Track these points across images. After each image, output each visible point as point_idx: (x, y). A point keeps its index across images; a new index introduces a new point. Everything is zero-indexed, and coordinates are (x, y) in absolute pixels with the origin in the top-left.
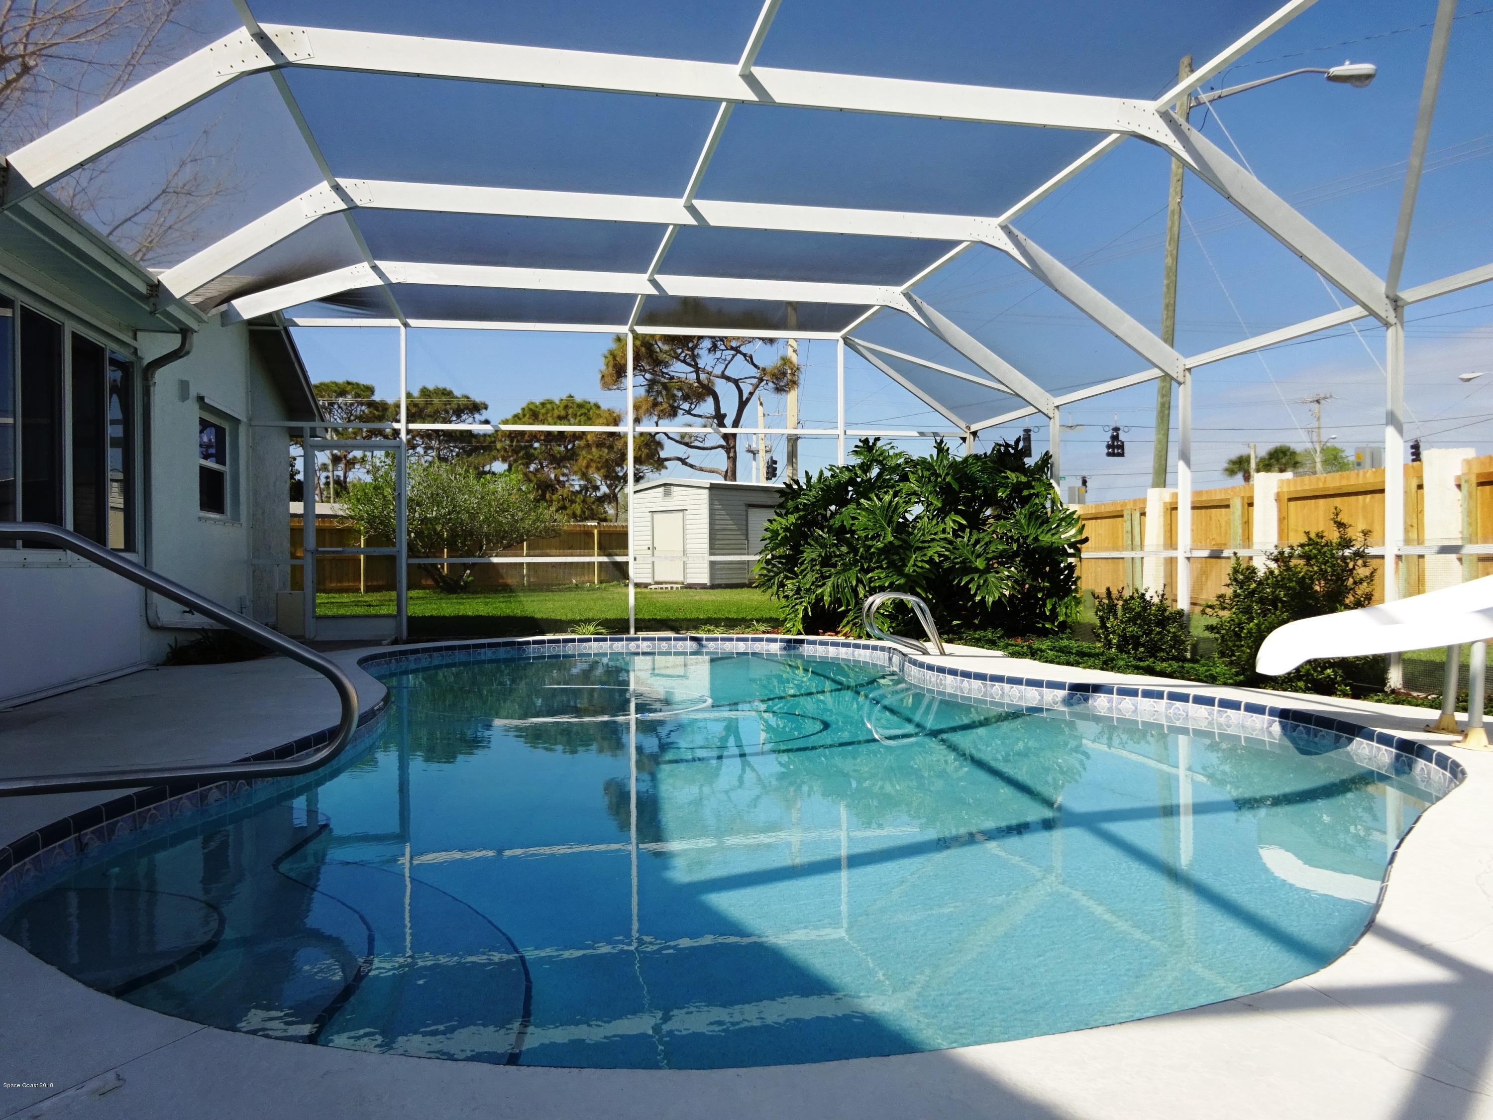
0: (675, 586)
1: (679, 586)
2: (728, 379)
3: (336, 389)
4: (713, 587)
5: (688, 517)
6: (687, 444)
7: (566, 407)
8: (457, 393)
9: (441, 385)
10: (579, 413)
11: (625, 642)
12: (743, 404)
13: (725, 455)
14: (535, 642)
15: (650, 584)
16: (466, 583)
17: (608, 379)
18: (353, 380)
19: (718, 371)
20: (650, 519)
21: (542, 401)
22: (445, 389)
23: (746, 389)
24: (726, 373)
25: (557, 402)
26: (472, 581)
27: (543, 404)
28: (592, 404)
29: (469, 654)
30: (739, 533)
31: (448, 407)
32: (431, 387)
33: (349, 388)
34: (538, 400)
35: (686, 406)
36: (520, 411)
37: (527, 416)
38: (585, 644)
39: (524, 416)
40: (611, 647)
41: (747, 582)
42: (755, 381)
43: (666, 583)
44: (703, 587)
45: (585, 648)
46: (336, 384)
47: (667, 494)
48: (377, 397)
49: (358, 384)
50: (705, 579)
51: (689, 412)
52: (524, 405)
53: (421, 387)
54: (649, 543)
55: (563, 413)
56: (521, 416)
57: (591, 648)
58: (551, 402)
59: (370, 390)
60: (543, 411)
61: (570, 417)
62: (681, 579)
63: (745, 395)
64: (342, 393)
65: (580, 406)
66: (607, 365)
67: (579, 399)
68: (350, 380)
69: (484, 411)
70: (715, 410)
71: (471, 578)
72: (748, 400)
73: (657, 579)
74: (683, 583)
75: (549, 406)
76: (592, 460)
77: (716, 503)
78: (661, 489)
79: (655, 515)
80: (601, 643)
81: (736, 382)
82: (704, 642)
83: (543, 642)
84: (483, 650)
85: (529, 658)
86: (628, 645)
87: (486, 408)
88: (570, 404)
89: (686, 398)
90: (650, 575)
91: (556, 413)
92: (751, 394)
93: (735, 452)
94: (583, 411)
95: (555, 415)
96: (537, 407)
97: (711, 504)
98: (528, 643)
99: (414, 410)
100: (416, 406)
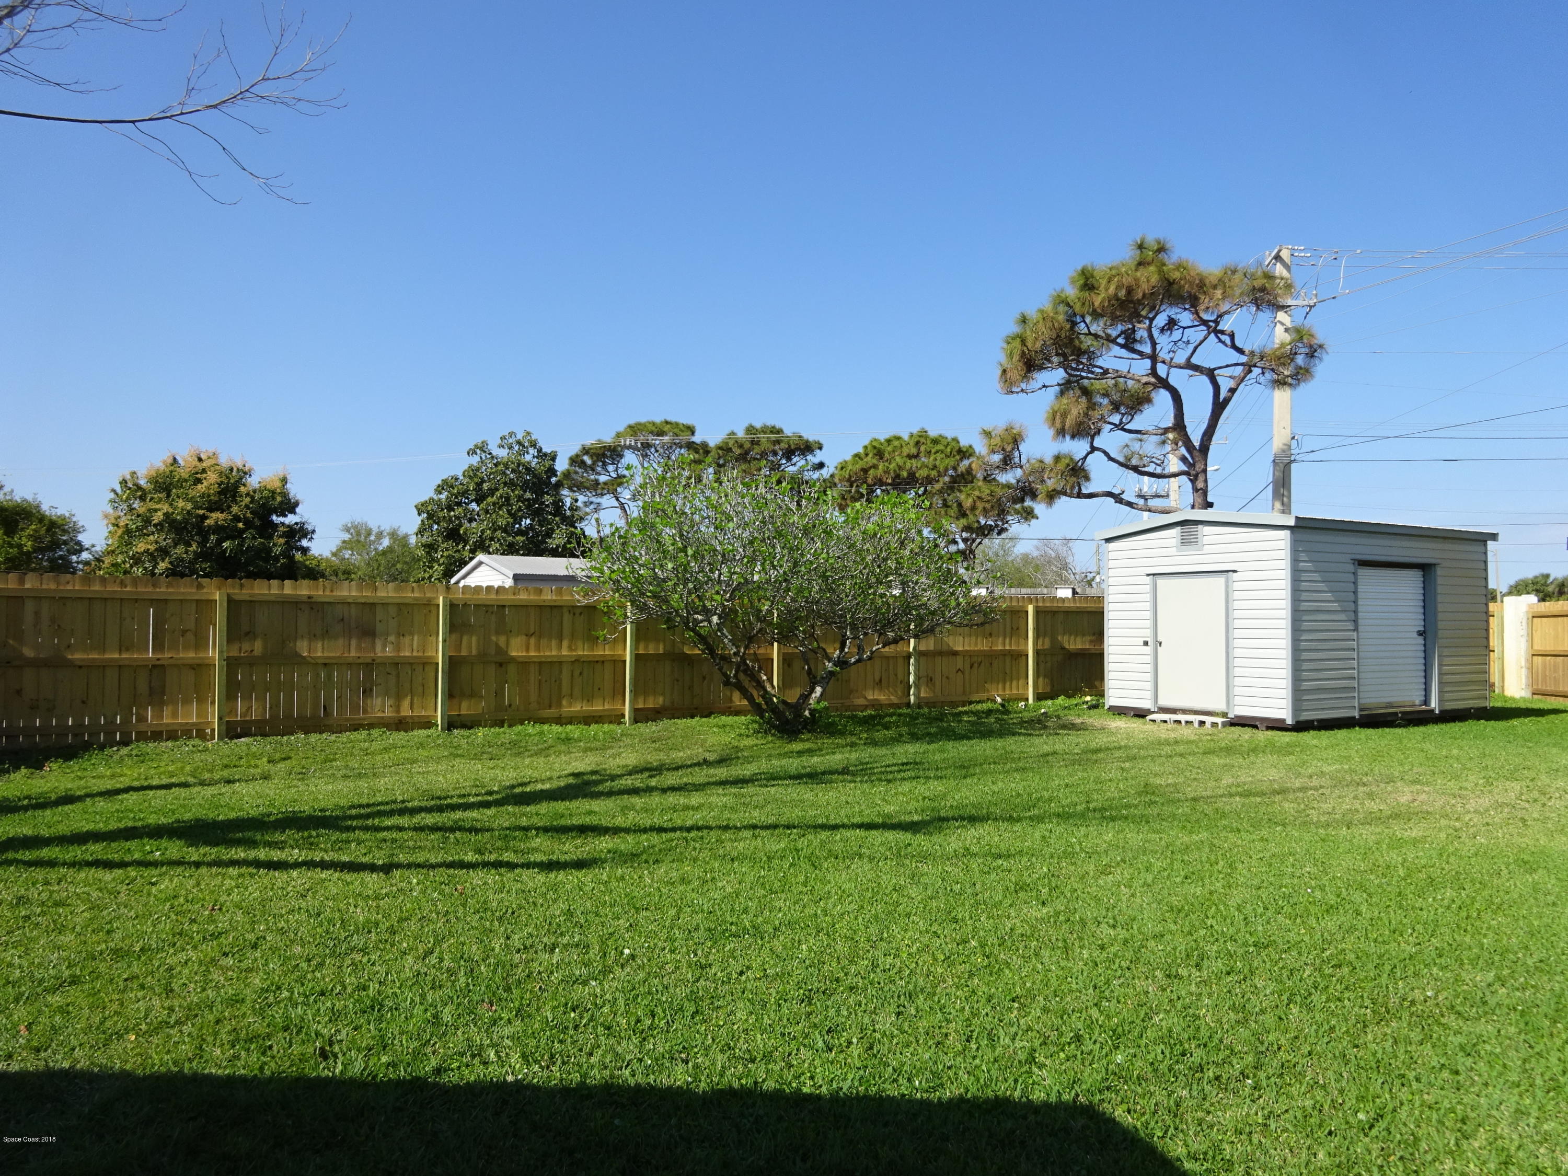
0: (1208, 720)
1: (1219, 720)
2: (1196, 368)
3: (653, 428)
4: (1301, 727)
5: (1236, 586)
6: (1135, 469)
7: (917, 443)
8: (788, 432)
9: (770, 423)
10: (933, 451)
12: (1219, 406)
13: (1189, 484)
15: (1149, 712)
16: (812, 712)
17: (1014, 375)
18: (672, 418)
19: (1181, 358)
20: (1148, 588)
21: (887, 437)
22: (774, 427)
23: (1225, 385)
24: (1194, 360)
25: (906, 437)
26: (826, 708)
27: (889, 441)
28: (949, 438)
30: (1342, 617)
31: (777, 447)
32: (758, 425)
33: (667, 428)
34: (882, 437)
35: (1116, 419)
36: (861, 451)
37: (871, 455)
39: (867, 455)
41: (1356, 714)
42: (1239, 370)
43: (1185, 711)
44: (1276, 725)
46: (654, 424)
47: (1186, 541)
48: (697, 439)
49: (677, 424)
50: (1282, 711)
51: (1120, 427)
52: (866, 442)
53: (746, 425)
54: (1148, 634)
55: (914, 451)
56: (863, 456)
58: (898, 438)
59: (691, 430)
60: (890, 449)
61: (922, 455)
62: (1221, 706)
63: (1223, 394)
64: (661, 433)
65: (935, 441)
66: (1011, 355)
67: (933, 433)
68: (669, 419)
69: (818, 451)
70: (1176, 417)
71: (824, 704)
72: (1227, 401)
73: (1164, 702)
74: (1225, 715)
75: (896, 443)
76: (979, 498)
77: (1303, 556)
78: (1175, 532)
79: (1161, 582)
81: (1211, 374)
87: (820, 448)
88: (922, 440)
89: (1116, 407)
90: (1149, 694)
91: (906, 451)
92: (1233, 391)
93: (1206, 481)
94: (940, 447)
95: (905, 454)
96: (881, 444)
97: (1295, 561)
99: (738, 451)
100: (741, 446)
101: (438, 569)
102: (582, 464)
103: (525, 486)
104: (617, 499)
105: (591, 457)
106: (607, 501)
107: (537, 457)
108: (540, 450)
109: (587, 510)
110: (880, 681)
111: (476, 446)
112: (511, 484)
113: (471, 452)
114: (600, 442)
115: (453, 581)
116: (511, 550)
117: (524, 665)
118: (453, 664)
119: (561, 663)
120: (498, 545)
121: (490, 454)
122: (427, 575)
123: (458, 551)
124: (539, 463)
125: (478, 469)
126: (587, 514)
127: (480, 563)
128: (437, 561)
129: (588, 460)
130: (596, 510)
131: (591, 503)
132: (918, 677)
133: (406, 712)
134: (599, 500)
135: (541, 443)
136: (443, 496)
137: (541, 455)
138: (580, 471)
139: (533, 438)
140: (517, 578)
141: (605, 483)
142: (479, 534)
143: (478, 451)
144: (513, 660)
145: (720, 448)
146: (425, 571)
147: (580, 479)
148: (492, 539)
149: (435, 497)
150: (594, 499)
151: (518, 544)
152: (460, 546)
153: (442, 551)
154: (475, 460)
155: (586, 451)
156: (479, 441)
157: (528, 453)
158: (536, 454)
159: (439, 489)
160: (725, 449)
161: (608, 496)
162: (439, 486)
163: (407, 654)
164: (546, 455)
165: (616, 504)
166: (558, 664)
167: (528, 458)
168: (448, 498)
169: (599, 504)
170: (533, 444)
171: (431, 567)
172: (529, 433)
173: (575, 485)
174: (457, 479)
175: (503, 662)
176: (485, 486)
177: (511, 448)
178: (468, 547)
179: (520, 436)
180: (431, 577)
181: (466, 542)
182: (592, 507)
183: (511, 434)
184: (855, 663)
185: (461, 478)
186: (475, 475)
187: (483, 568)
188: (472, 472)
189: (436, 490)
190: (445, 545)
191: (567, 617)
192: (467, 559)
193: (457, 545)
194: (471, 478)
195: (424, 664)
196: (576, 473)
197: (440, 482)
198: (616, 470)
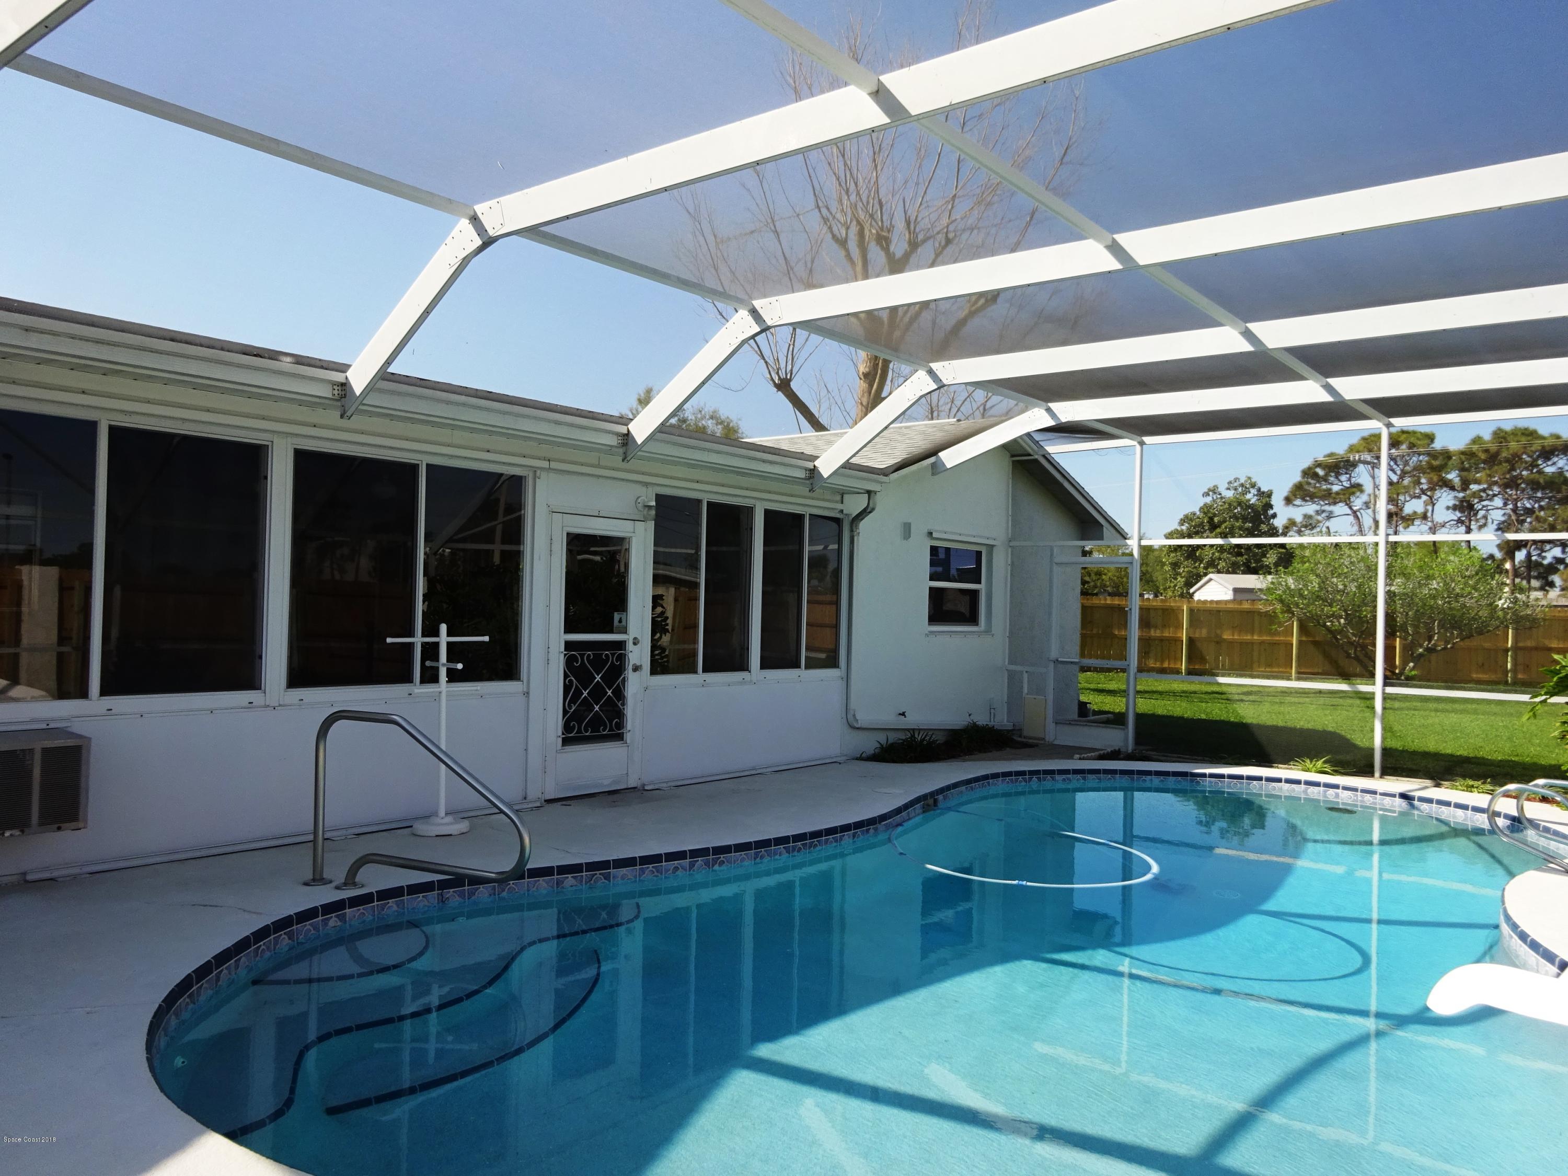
8: (1542, 432)
9: (1522, 424)
11: (1322, 789)
14: (1212, 776)
16: (1407, 677)
22: (1526, 429)
26: (1416, 675)
29: (1133, 779)
32: (1508, 427)
33: (1404, 438)
38: (1273, 784)
40: (1305, 792)
45: (1274, 788)
48: (1438, 445)
53: (1495, 428)
57: (1281, 789)
59: (1431, 438)
64: (1396, 444)
68: (1406, 430)
71: (1414, 673)
80: (1294, 786)
82: (1416, 803)
83: (1222, 776)
84: (1149, 777)
85: (1204, 792)
86: (1325, 792)
98: (1204, 775)
99: (1483, 456)
100: (1487, 451)
101: (1181, 580)
102: (1315, 476)
103: (1245, 519)
104: (1350, 508)
105: (1324, 469)
106: (1340, 509)
107: (1257, 495)
108: (1259, 490)
109: (1319, 518)
110: (1483, 665)
111: (1210, 490)
112: (1236, 518)
113: (1206, 494)
114: (1331, 455)
115: (1192, 591)
116: (1233, 569)
117: (1231, 643)
118: (1191, 641)
119: (1253, 643)
120: (1224, 564)
121: (1220, 494)
122: (1172, 585)
123: (1195, 567)
124: (1258, 500)
125: (1211, 506)
126: (1319, 522)
127: (1211, 580)
128: (1180, 574)
129: (1321, 472)
130: (1329, 518)
131: (1323, 511)
132: (1515, 664)
133: (1166, 665)
134: (1331, 508)
135: (1260, 484)
136: (1184, 528)
137: (1260, 493)
138: (1312, 482)
139: (1253, 480)
140: (1236, 591)
141: (1337, 493)
142: (1211, 556)
143: (1211, 493)
144: (1225, 640)
145: (1463, 453)
146: (1171, 581)
147: (1311, 490)
148: (1220, 559)
149: (1179, 528)
150: (1327, 508)
151: (1239, 562)
152: (1197, 564)
153: (1184, 567)
154: (1208, 500)
155: (1319, 464)
156: (1211, 485)
157: (1250, 492)
158: (1256, 493)
159: (1182, 522)
160: (1468, 454)
161: (1341, 504)
162: (1181, 520)
163: (1167, 635)
164: (1263, 493)
165: (1349, 511)
166: (1252, 643)
167: (1248, 496)
168: (1188, 529)
169: (1331, 512)
170: (1253, 485)
171: (1176, 579)
172: (1249, 478)
173: (1307, 496)
174: (1195, 514)
175: (1219, 642)
176: (1216, 520)
177: (1236, 489)
178: (1202, 565)
179: (1242, 481)
180: (1175, 586)
181: (1201, 562)
182: (1324, 515)
183: (1236, 480)
184: (1441, 650)
185: (1198, 513)
186: (1208, 511)
187: (1212, 583)
188: (1206, 509)
189: (1179, 523)
190: (1186, 563)
191: (1257, 618)
192: (1202, 574)
193: (1195, 563)
194: (1205, 513)
195: (1176, 641)
196: (1309, 484)
197: (1182, 517)
198: (1349, 480)
